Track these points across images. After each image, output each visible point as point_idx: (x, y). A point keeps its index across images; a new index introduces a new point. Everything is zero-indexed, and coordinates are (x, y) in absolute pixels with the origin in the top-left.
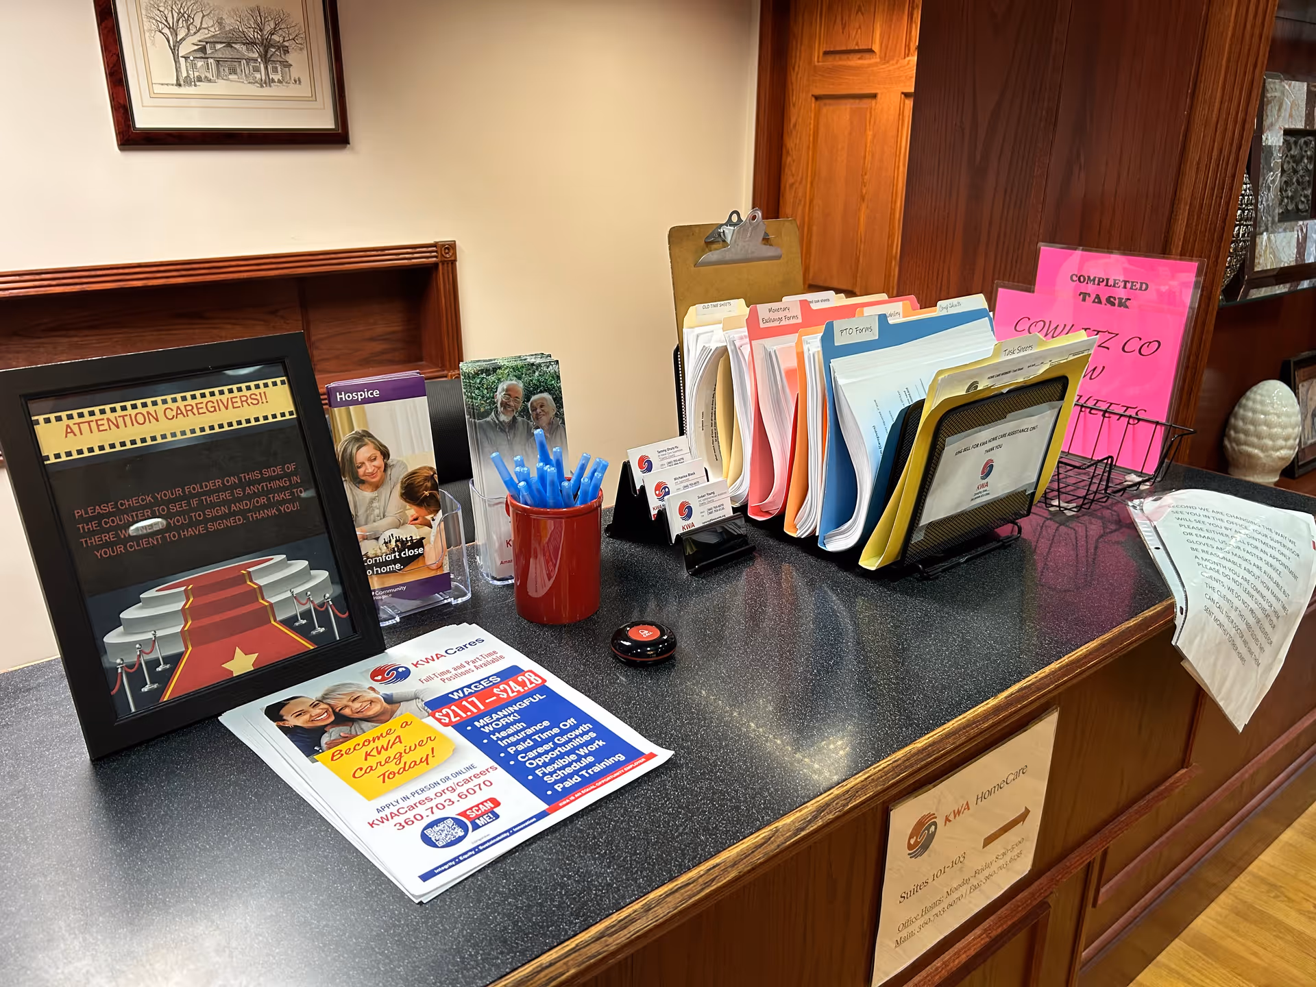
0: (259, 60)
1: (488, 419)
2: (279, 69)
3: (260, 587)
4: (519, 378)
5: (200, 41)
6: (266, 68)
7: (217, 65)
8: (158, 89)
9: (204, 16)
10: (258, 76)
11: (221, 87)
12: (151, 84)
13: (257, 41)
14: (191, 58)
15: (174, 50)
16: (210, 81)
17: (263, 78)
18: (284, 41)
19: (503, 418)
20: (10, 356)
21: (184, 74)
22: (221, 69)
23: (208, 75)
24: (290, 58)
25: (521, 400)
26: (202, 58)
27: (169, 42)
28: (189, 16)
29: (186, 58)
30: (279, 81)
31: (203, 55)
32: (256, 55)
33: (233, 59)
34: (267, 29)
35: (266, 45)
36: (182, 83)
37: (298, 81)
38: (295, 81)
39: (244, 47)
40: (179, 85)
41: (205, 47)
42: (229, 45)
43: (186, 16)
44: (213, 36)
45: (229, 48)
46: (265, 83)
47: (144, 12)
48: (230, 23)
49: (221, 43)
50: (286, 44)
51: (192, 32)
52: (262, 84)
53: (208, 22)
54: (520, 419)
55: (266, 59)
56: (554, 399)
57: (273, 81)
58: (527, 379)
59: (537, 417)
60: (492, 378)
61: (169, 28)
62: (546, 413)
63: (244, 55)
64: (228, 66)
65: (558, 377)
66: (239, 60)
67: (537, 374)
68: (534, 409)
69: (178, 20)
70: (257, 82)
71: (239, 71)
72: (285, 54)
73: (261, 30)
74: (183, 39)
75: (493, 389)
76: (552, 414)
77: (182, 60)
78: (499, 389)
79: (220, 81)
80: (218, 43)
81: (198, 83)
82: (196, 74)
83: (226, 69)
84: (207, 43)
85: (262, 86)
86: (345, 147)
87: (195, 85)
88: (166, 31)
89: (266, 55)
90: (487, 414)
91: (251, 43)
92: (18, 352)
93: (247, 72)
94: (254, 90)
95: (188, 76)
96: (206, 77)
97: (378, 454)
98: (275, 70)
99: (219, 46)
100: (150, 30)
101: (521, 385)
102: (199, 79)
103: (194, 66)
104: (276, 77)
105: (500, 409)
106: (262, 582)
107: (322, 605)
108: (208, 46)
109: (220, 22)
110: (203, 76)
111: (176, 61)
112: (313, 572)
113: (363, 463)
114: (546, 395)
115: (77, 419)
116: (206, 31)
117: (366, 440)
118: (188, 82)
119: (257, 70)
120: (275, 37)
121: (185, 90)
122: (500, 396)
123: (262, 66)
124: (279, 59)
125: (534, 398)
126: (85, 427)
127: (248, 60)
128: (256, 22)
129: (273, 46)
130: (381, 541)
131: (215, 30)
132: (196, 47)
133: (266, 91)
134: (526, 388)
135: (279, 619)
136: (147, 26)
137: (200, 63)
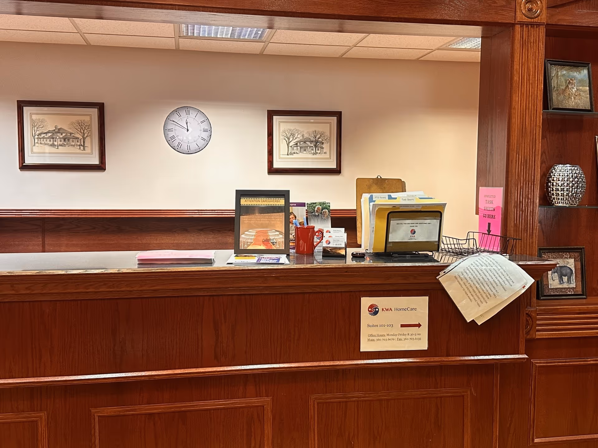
0: (314, 147)
1: (313, 214)
2: (320, 149)
3: (269, 235)
4: (321, 206)
5: (296, 142)
6: (316, 149)
7: (300, 149)
8: (281, 156)
9: (298, 134)
10: (312, 152)
11: (301, 155)
12: (279, 154)
13: (314, 141)
14: (293, 147)
15: (288, 145)
16: (297, 153)
17: (314, 152)
18: (322, 140)
19: (316, 214)
20: (227, 237)
21: (290, 151)
22: (301, 150)
23: (297, 152)
24: (324, 146)
25: (321, 210)
26: (296, 147)
27: (287, 142)
28: (294, 134)
29: (291, 147)
30: (319, 153)
31: (296, 146)
32: (313, 145)
33: (305, 147)
34: (318, 137)
35: (317, 142)
36: (289, 154)
37: (325, 153)
38: (324, 153)
39: (309, 143)
40: (288, 155)
41: (297, 143)
42: (305, 142)
43: (293, 134)
44: (300, 140)
45: (305, 144)
46: (315, 154)
47: (281, 134)
48: (306, 136)
49: (302, 142)
50: (323, 141)
51: (294, 139)
52: (314, 154)
53: (299, 136)
54: (320, 215)
55: (316, 146)
56: (328, 211)
57: (317, 153)
58: (322, 206)
59: (324, 215)
60: (315, 205)
61: (287, 138)
62: (326, 214)
63: (309, 145)
64: (304, 149)
65: (330, 207)
66: (307, 147)
67: (325, 205)
68: (323, 213)
69: (290, 136)
70: (312, 153)
71: (307, 150)
72: (322, 144)
73: (315, 137)
74: (291, 141)
75: (315, 207)
76: (328, 214)
77: (290, 147)
78: (316, 208)
79: (301, 153)
80: (301, 142)
81: (294, 154)
82: (294, 151)
83: (303, 150)
84: (298, 142)
85: (313, 155)
86: (340, 174)
87: (293, 155)
88: (287, 139)
89: (316, 145)
90: (313, 212)
91: (311, 142)
92: (230, 236)
93: (309, 150)
94: (311, 156)
95: (291, 152)
96: (296, 152)
97: (294, 217)
98: (318, 150)
99: (301, 143)
100: (282, 139)
101: (321, 207)
102: (294, 153)
103: (293, 149)
104: (318, 152)
105: (316, 212)
106: (270, 234)
107: (280, 242)
108: (298, 143)
109: (303, 136)
110: (295, 152)
111: (288, 148)
112: (280, 235)
113: (291, 218)
114: (326, 210)
115: (247, 199)
116: (298, 139)
117: (292, 214)
118: (291, 154)
119: (313, 150)
120: (320, 140)
121: (290, 156)
122: (316, 209)
123: (314, 149)
124: (320, 146)
125: (323, 210)
126: (248, 201)
127: (310, 147)
128: (314, 135)
129: (318, 142)
130: (292, 235)
131: (301, 138)
132: (295, 143)
133: (315, 156)
134: (322, 208)
135: (271, 242)
136: (281, 137)
137: (295, 148)
